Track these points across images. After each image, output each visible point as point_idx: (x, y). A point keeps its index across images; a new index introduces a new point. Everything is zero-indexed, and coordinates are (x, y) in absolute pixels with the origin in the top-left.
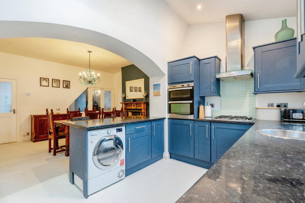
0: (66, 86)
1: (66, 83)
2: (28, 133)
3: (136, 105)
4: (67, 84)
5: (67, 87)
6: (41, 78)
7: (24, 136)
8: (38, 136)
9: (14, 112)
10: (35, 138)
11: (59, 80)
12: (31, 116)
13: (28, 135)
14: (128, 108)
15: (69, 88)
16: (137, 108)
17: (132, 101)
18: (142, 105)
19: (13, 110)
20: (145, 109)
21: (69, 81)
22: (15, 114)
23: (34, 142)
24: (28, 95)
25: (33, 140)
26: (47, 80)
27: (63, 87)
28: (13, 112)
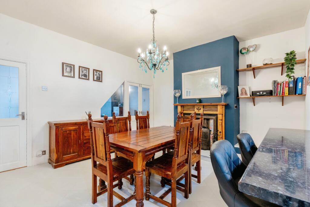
0: (97, 78)
1: (98, 73)
2: (45, 151)
3: (203, 108)
4: (98, 75)
5: (99, 79)
6: (63, 64)
7: (38, 156)
8: (61, 156)
9: (23, 118)
10: (57, 161)
11: (89, 69)
12: (49, 123)
13: (45, 154)
14: (185, 112)
15: (101, 81)
16: (205, 112)
17: (198, 101)
18: (219, 107)
19: (21, 113)
20: (224, 115)
21: (102, 72)
22: (25, 121)
23: (55, 167)
24: (45, 89)
25: (54, 164)
26: (72, 67)
27: (94, 80)
28: (21, 117)
